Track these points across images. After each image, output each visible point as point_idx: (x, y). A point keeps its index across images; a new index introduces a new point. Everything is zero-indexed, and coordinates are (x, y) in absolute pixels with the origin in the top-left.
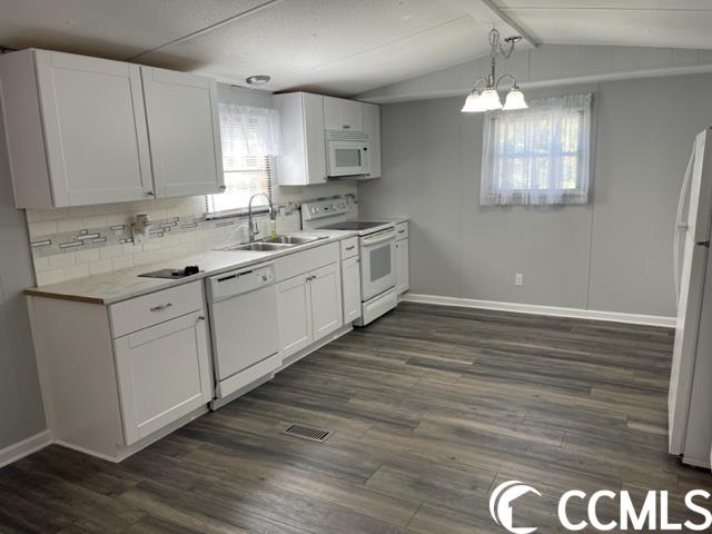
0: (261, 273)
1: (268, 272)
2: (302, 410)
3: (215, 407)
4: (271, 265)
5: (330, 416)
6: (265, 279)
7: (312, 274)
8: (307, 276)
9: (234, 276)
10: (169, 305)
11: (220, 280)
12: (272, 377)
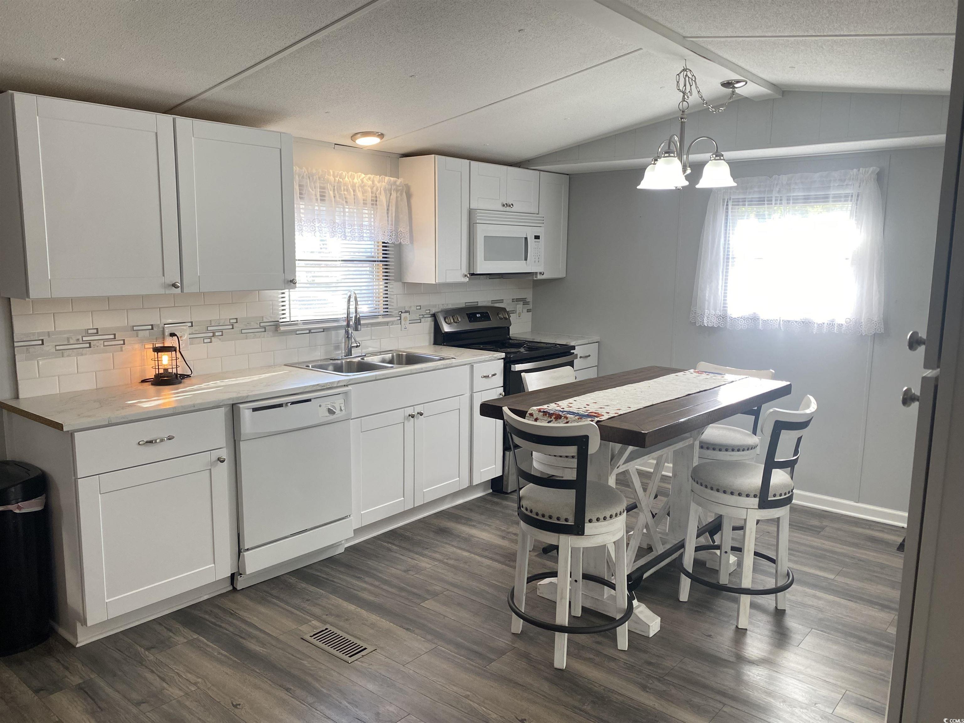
0: (327, 403)
1: (338, 402)
2: (352, 607)
3: (241, 584)
4: (346, 393)
5: (384, 623)
6: (331, 412)
7: (418, 409)
8: (410, 411)
9: (280, 406)
10: (170, 438)
11: (255, 410)
12: (341, 550)
